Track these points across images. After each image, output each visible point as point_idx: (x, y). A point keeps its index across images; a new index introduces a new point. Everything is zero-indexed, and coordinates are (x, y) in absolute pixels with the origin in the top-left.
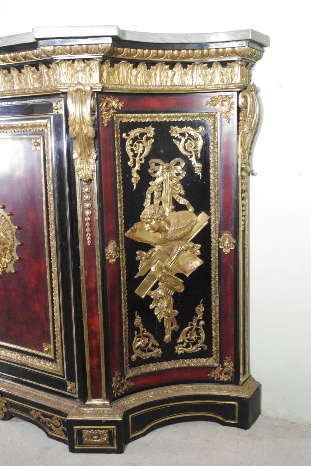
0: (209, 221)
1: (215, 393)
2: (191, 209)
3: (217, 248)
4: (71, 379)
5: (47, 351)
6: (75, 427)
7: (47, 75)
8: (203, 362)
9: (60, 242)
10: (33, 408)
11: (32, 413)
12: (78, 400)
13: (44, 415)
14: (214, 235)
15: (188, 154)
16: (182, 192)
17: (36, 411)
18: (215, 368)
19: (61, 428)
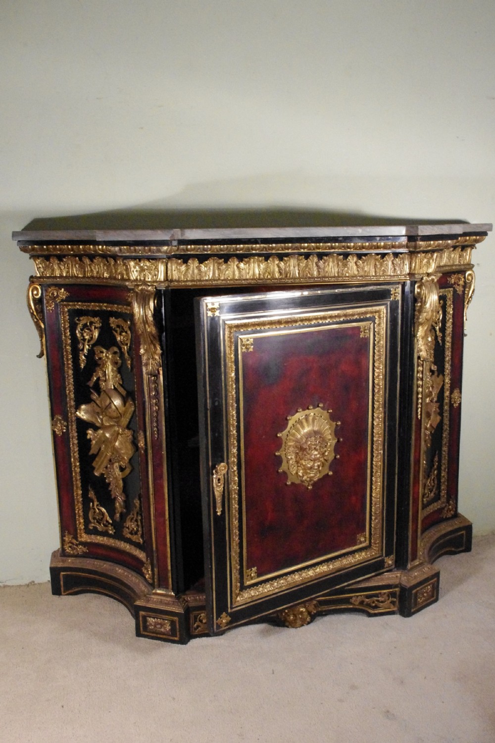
0: (444, 381)
1: (450, 529)
2: (436, 374)
3: (449, 404)
6: (414, 591)
7: (393, 263)
8: (436, 506)
10: (353, 595)
11: (352, 601)
12: (395, 569)
13: (368, 597)
14: (447, 393)
15: (435, 325)
16: (433, 360)
17: (357, 596)
18: (443, 508)
19: (389, 601)
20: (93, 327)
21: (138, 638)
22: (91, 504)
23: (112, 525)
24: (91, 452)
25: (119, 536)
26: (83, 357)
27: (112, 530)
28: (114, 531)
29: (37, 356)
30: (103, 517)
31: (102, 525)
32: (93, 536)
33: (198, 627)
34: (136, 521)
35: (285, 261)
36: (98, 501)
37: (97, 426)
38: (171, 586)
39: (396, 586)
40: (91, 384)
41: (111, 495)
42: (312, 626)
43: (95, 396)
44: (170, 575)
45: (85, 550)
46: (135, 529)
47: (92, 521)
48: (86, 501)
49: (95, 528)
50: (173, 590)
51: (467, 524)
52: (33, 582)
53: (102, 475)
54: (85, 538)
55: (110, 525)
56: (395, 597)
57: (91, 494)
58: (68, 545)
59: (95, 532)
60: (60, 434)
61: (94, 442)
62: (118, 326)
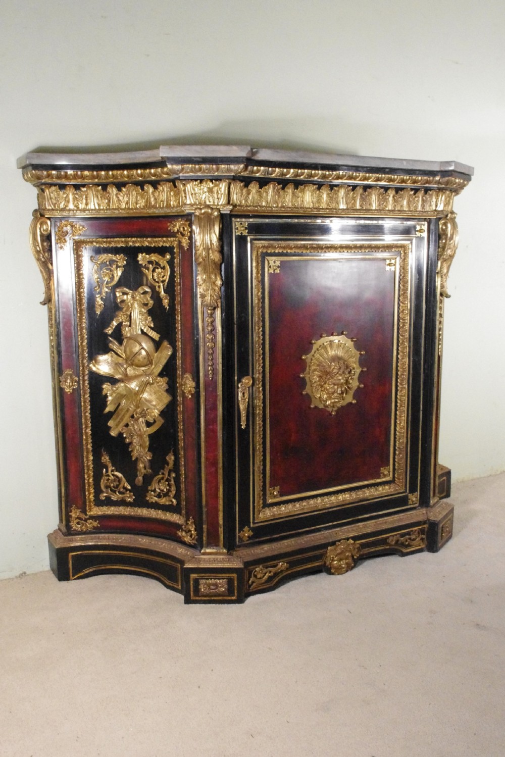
4: (413, 490)
5: (387, 473)
6: (441, 526)
7: (423, 199)
9: (413, 357)
10: (390, 535)
11: (389, 541)
12: (419, 508)
13: (402, 535)
17: (393, 536)
19: (419, 539)
20: (114, 266)
21: (187, 605)
22: (105, 470)
23: (130, 491)
24: (107, 410)
25: (141, 501)
26: (100, 302)
27: (130, 497)
28: (134, 497)
29: (41, 303)
30: (120, 484)
31: (117, 493)
32: (105, 508)
33: (253, 582)
34: (168, 480)
35: (335, 190)
36: (113, 466)
37: (116, 379)
38: (222, 543)
39: (424, 523)
40: (109, 331)
41: (131, 457)
42: (355, 571)
43: (114, 345)
44: (221, 530)
45: (95, 524)
46: (165, 490)
47: (104, 490)
48: (99, 467)
49: (108, 498)
50: (225, 546)
51: (447, 470)
52: (25, 573)
53: (121, 434)
54: (96, 511)
55: (128, 492)
56: (424, 534)
57: (106, 459)
58: (75, 522)
59: (109, 502)
60: (69, 392)
61: (110, 398)
62: (150, 262)
